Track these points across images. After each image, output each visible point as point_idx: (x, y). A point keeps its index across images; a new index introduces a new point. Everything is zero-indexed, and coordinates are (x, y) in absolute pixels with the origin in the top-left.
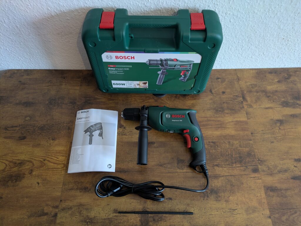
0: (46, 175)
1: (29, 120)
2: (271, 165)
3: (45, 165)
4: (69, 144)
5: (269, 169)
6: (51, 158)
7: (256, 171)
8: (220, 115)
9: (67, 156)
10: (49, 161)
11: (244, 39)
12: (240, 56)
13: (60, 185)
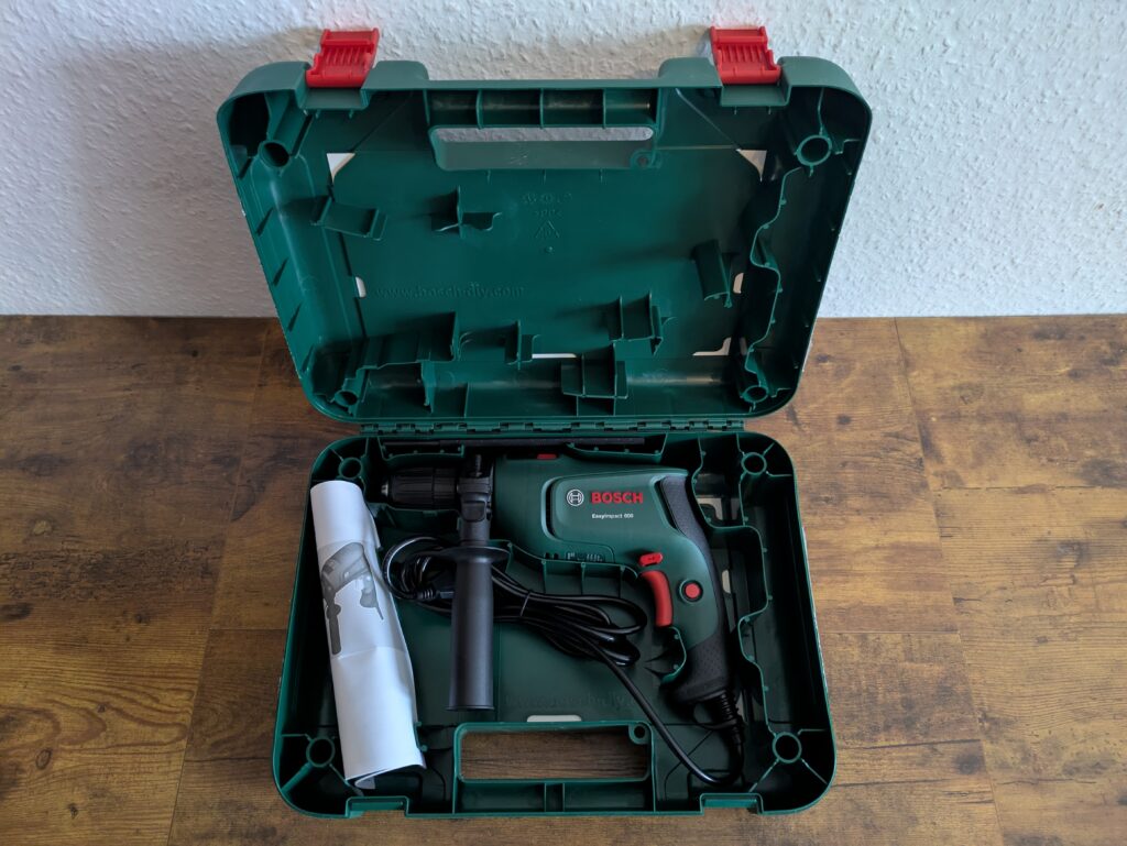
0: (107, 770)
1: (45, 536)
2: (1038, 739)
3: (104, 729)
4: (205, 640)
5: (1025, 760)
6: (132, 701)
7: (970, 764)
8: (826, 517)
9: (195, 690)
10: (119, 711)
11: (933, 207)
12: (913, 270)
13: (164, 815)
